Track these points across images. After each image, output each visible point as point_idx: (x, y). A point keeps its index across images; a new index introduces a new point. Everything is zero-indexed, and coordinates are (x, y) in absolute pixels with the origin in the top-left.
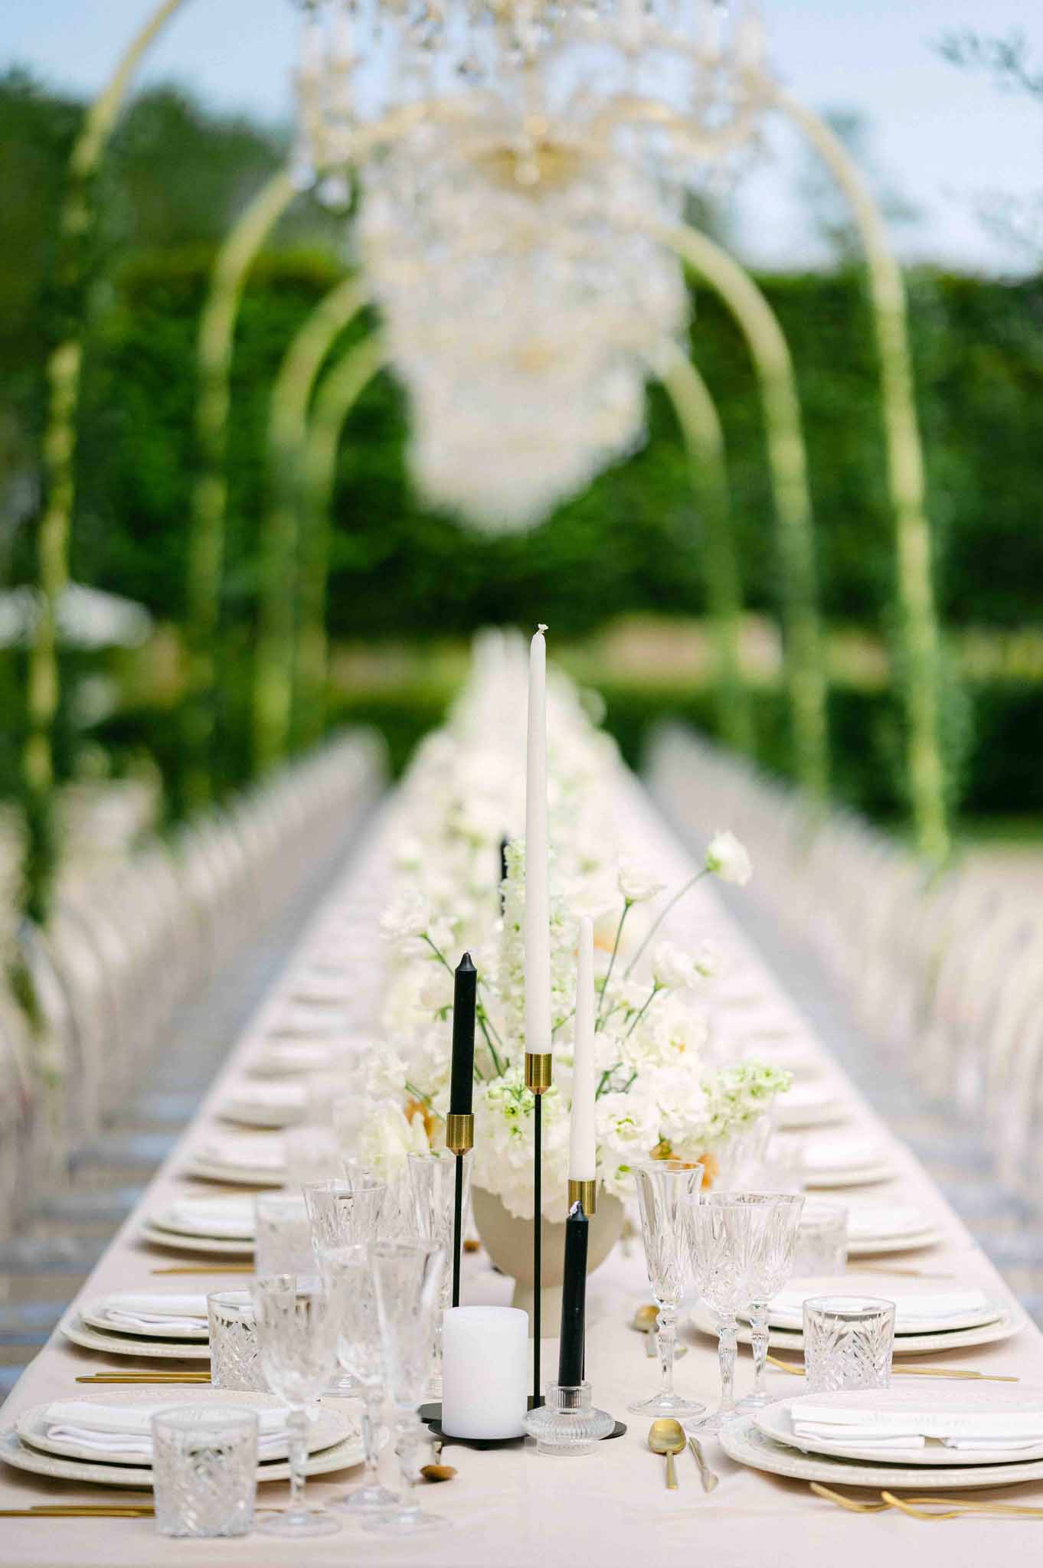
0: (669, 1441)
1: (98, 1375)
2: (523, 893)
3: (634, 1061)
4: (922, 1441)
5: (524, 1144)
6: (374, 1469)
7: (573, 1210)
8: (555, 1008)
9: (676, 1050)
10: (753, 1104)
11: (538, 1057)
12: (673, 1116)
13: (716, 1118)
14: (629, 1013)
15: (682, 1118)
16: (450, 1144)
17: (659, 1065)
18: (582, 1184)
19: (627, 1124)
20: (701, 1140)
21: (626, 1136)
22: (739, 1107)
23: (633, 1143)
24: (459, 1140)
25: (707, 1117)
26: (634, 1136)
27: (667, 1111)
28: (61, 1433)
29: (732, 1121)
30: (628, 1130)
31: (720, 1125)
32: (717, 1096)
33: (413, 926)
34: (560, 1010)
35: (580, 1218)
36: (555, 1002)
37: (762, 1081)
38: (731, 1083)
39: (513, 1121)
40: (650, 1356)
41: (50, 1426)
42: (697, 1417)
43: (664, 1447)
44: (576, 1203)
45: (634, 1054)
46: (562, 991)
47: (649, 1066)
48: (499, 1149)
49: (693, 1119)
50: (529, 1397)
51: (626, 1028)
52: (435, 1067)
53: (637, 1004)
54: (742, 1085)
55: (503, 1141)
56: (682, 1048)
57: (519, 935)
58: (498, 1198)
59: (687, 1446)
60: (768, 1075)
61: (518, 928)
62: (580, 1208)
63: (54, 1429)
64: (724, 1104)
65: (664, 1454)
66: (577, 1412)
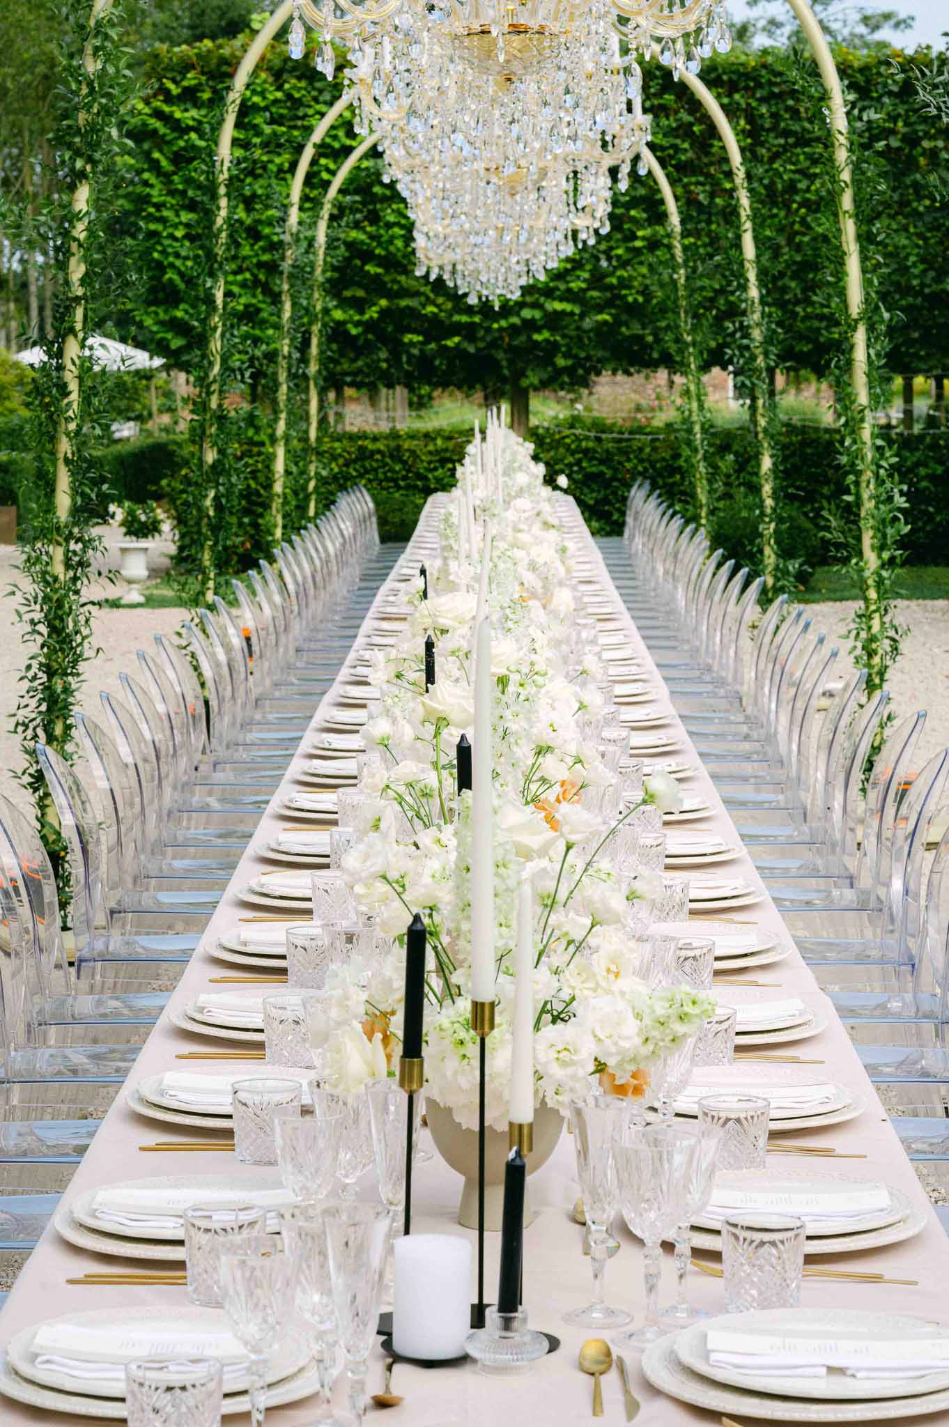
0: (599, 1362)
1: (86, 1276)
2: (470, 839)
3: (573, 988)
4: (824, 1370)
5: (472, 1068)
6: (328, 1402)
7: (512, 1155)
8: (500, 943)
9: (612, 977)
10: (680, 1028)
11: (483, 1004)
12: (607, 1042)
13: (647, 1040)
14: (569, 943)
15: (616, 1044)
16: (402, 1085)
17: (595, 991)
18: (520, 1126)
19: (565, 1053)
20: (634, 1060)
21: (564, 1064)
22: (668, 1031)
23: (570, 1071)
24: (411, 1081)
25: (638, 1041)
26: (573, 1063)
27: (602, 1037)
28: (48, 1362)
29: (661, 1044)
30: (567, 1059)
31: (650, 1047)
32: (648, 1021)
33: (373, 869)
34: (506, 944)
35: (518, 1162)
36: (501, 936)
37: (689, 1008)
38: (661, 1010)
39: (462, 1051)
40: (586, 1254)
41: (37, 1355)
42: (623, 1329)
43: (595, 1368)
44: (515, 1148)
45: (572, 983)
46: (508, 927)
47: (586, 992)
48: (449, 1074)
49: (625, 1044)
50: (473, 1306)
51: (567, 957)
52: (392, 990)
53: (578, 935)
54: (670, 1011)
55: (452, 1065)
56: (617, 975)
57: (469, 875)
58: (449, 1111)
59: (614, 1366)
60: (694, 1003)
61: (468, 870)
62: (519, 1153)
63: (39, 1359)
64: (653, 1027)
65: (593, 1374)
66: (516, 1337)
